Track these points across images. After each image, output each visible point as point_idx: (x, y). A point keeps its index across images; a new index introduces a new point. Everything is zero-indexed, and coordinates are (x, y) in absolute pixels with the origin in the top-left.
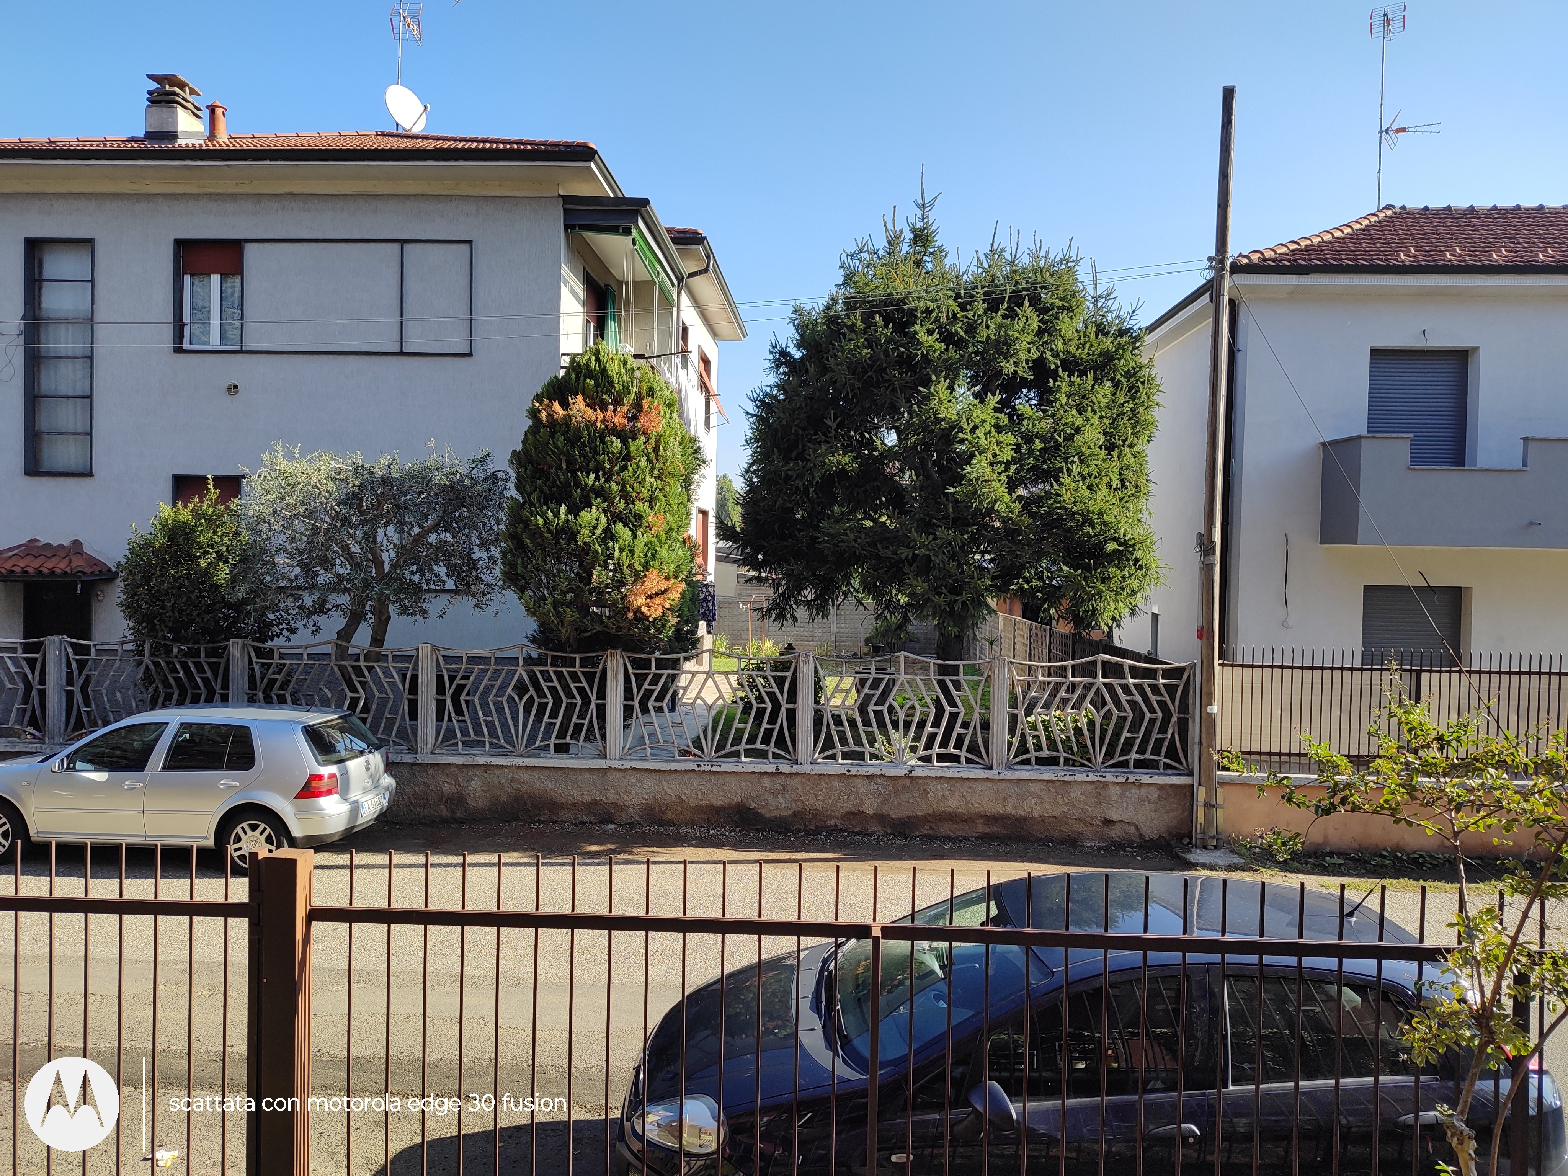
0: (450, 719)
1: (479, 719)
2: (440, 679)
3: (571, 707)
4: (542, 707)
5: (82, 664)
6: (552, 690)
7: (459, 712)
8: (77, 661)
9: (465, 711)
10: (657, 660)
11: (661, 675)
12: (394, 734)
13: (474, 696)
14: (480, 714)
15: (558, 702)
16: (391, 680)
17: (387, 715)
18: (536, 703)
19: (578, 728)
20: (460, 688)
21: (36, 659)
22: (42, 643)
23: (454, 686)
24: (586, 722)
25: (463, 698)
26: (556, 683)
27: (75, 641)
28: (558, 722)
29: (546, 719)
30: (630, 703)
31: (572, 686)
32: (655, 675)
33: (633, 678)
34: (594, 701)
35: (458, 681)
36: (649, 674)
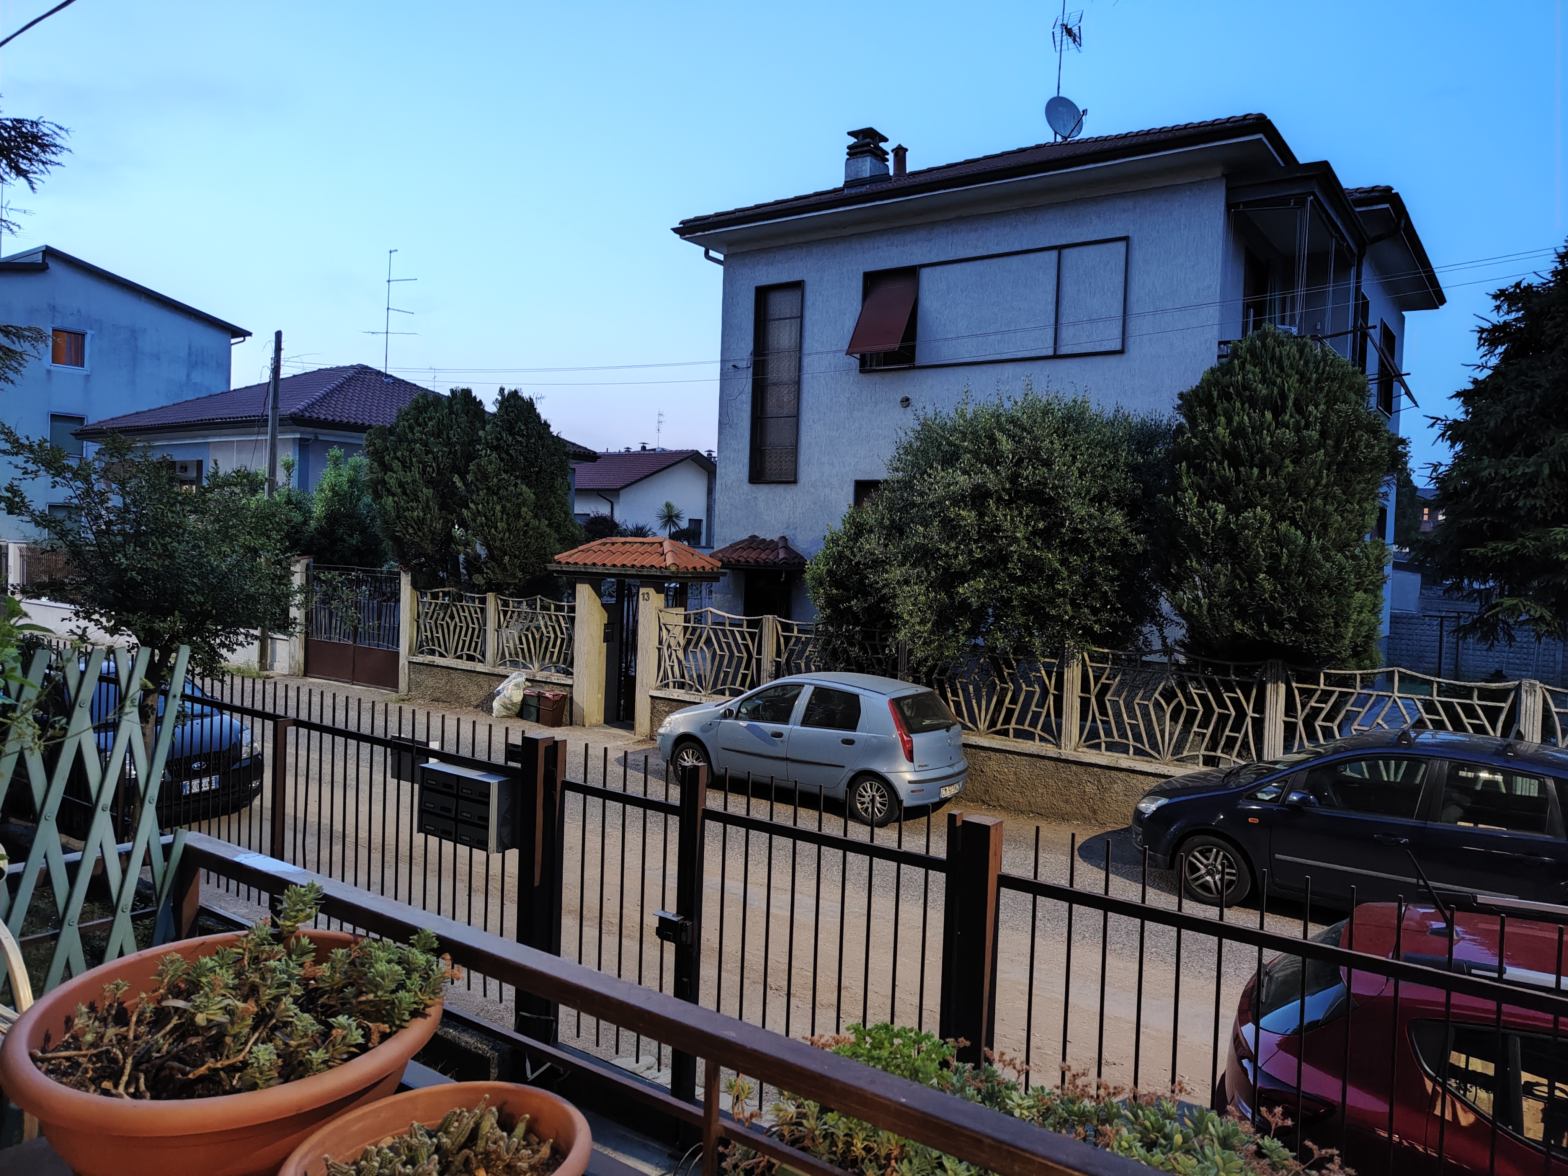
0: (1094, 720)
1: (1123, 719)
2: (1085, 677)
3: (1224, 718)
4: (1192, 715)
5: (787, 640)
6: (1203, 698)
7: (1103, 711)
8: (784, 637)
9: (1110, 712)
10: (1327, 675)
11: (1332, 692)
12: (1039, 727)
13: (1119, 697)
14: (1125, 715)
15: (1208, 712)
16: (1038, 674)
17: (1033, 708)
18: (1185, 711)
19: (1231, 742)
20: (1105, 688)
21: (755, 633)
22: (760, 620)
23: (1099, 686)
24: (1241, 736)
25: (1107, 698)
26: (1208, 692)
27: (783, 620)
28: (1209, 731)
29: (1195, 728)
30: (1292, 719)
31: (1225, 695)
32: (1324, 691)
33: (1296, 692)
34: (1250, 712)
35: (1103, 680)
36: (1316, 690)
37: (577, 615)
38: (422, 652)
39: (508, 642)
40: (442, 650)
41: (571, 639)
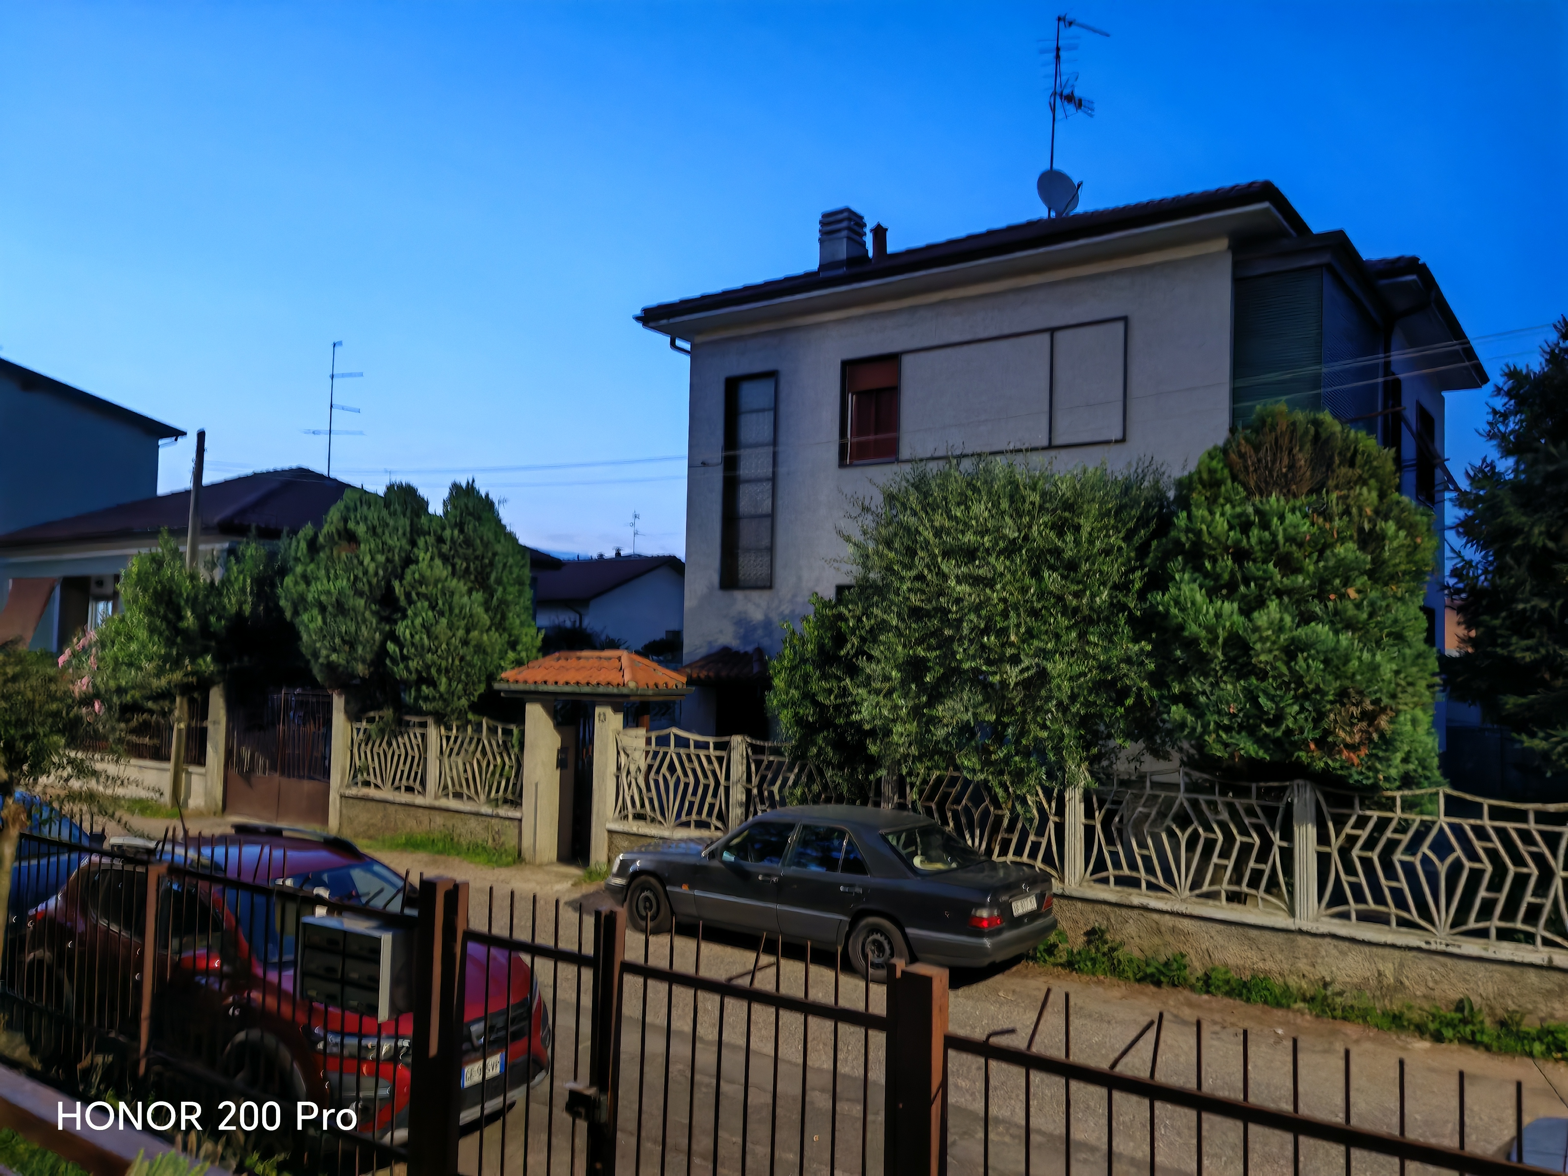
0: (1100, 850)
1: (1133, 851)
2: (1088, 802)
3: (1246, 849)
4: (1210, 845)
5: (758, 763)
6: (1222, 824)
7: (1110, 841)
8: (755, 760)
9: (1118, 841)
10: (1362, 798)
11: (1369, 817)
12: (1040, 857)
13: (1128, 824)
14: (1135, 846)
15: (1229, 839)
16: (1036, 799)
17: (1032, 837)
18: (1202, 839)
19: (1257, 875)
20: (1111, 814)
21: (723, 757)
22: (728, 741)
23: (1103, 811)
24: (1267, 869)
25: (1115, 824)
26: (1226, 817)
27: (753, 741)
28: (1231, 864)
29: (1215, 859)
30: (1326, 849)
31: (1247, 822)
32: (1358, 815)
33: (1328, 817)
34: (1277, 841)
35: (1109, 805)
36: (1350, 815)
37: (527, 739)
38: (356, 785)
39: (451, 769)
40: (379, 782)
41: (520, 766)
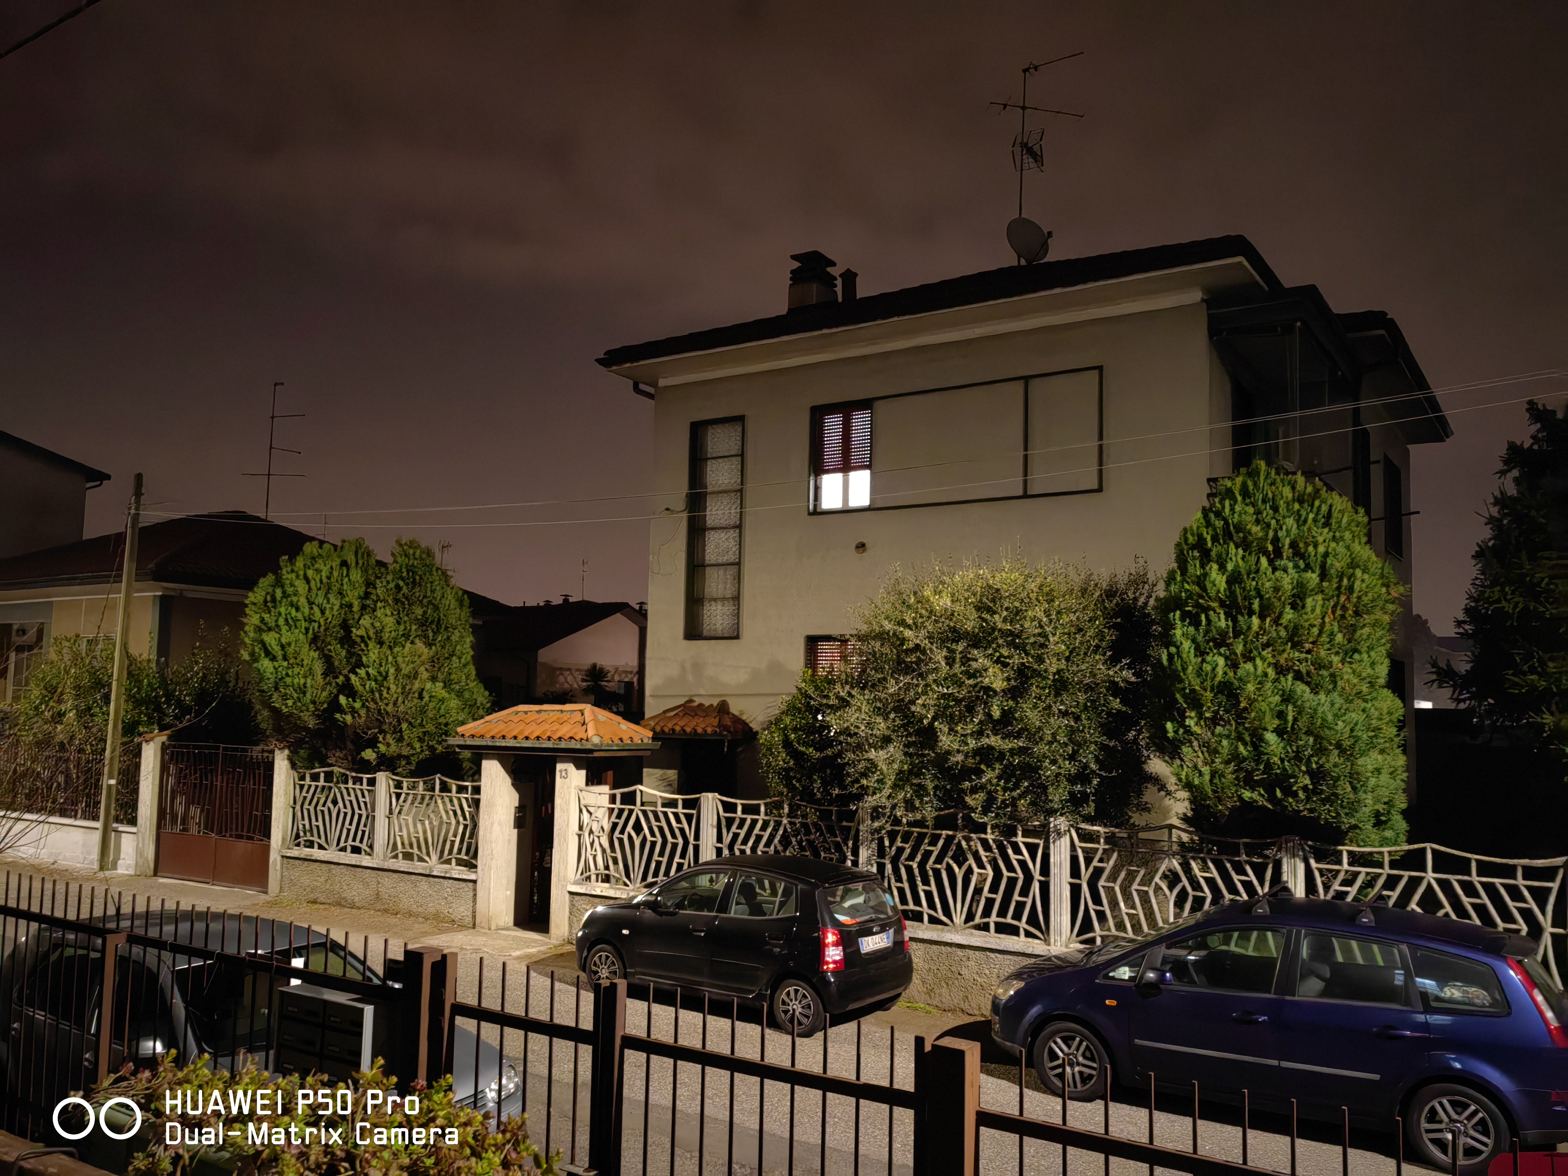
0: (1087, 910)
1: (1120, 909)
2: (1074, 860)
4: (1198, 902)
5: (730, 822)
6: (1210, 882)
7: (1097, 900)
8: (726, 818)
9: (1105, 901)
10: (1350, 853)
11: (1358, 873)
12: (1025, 918)
13: (1114, 881)
14: (1122, 905)
15: (1217, 898)
16: (1020, 857)
17: (1016, 897)
18: (1190, 899)
20: (1098, 872)
21: (692, 815)
22: (698, 799)
23: (1091, 869)
25: (1102, 883)
26: (1215, 874)
27: (725, 799)
31: (1236, 877)
32: (1347, 872)
33: (1317, 874)
35: (1095, 863)
36: (1338, 871)
37: (484, 797)
38: (298, 845)
39: (401, 830)
41: (475, 825)
